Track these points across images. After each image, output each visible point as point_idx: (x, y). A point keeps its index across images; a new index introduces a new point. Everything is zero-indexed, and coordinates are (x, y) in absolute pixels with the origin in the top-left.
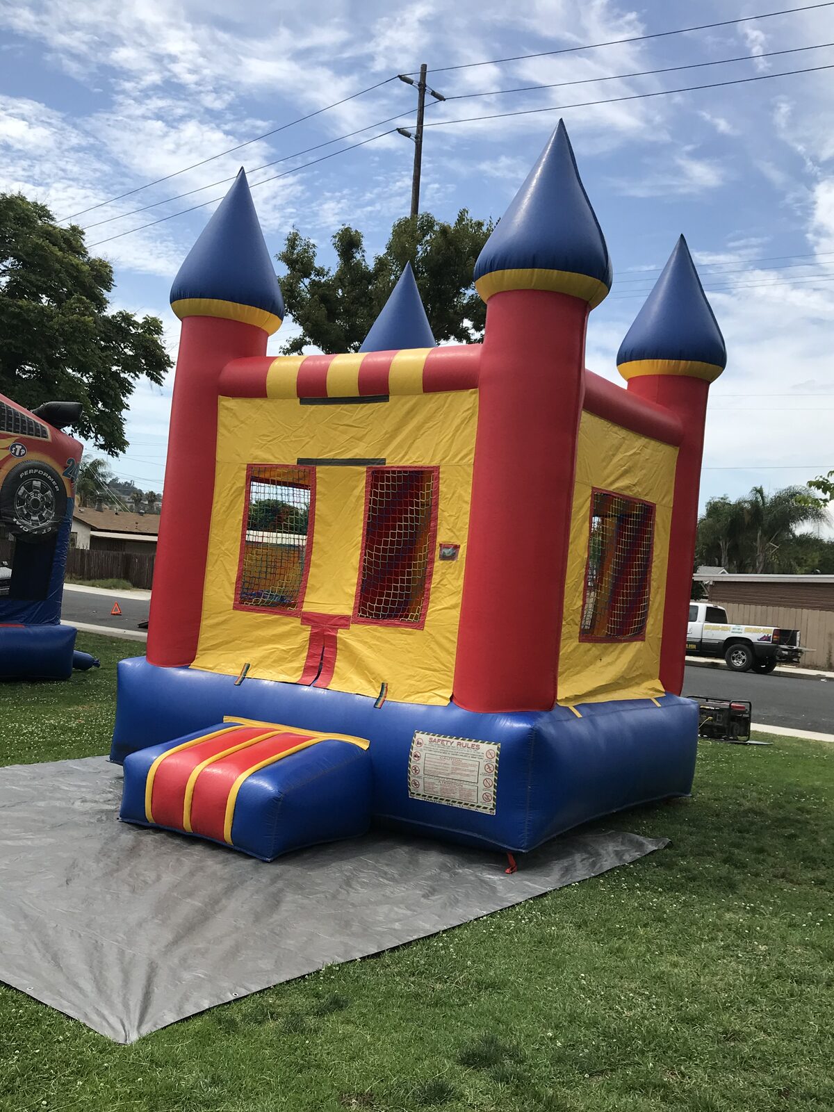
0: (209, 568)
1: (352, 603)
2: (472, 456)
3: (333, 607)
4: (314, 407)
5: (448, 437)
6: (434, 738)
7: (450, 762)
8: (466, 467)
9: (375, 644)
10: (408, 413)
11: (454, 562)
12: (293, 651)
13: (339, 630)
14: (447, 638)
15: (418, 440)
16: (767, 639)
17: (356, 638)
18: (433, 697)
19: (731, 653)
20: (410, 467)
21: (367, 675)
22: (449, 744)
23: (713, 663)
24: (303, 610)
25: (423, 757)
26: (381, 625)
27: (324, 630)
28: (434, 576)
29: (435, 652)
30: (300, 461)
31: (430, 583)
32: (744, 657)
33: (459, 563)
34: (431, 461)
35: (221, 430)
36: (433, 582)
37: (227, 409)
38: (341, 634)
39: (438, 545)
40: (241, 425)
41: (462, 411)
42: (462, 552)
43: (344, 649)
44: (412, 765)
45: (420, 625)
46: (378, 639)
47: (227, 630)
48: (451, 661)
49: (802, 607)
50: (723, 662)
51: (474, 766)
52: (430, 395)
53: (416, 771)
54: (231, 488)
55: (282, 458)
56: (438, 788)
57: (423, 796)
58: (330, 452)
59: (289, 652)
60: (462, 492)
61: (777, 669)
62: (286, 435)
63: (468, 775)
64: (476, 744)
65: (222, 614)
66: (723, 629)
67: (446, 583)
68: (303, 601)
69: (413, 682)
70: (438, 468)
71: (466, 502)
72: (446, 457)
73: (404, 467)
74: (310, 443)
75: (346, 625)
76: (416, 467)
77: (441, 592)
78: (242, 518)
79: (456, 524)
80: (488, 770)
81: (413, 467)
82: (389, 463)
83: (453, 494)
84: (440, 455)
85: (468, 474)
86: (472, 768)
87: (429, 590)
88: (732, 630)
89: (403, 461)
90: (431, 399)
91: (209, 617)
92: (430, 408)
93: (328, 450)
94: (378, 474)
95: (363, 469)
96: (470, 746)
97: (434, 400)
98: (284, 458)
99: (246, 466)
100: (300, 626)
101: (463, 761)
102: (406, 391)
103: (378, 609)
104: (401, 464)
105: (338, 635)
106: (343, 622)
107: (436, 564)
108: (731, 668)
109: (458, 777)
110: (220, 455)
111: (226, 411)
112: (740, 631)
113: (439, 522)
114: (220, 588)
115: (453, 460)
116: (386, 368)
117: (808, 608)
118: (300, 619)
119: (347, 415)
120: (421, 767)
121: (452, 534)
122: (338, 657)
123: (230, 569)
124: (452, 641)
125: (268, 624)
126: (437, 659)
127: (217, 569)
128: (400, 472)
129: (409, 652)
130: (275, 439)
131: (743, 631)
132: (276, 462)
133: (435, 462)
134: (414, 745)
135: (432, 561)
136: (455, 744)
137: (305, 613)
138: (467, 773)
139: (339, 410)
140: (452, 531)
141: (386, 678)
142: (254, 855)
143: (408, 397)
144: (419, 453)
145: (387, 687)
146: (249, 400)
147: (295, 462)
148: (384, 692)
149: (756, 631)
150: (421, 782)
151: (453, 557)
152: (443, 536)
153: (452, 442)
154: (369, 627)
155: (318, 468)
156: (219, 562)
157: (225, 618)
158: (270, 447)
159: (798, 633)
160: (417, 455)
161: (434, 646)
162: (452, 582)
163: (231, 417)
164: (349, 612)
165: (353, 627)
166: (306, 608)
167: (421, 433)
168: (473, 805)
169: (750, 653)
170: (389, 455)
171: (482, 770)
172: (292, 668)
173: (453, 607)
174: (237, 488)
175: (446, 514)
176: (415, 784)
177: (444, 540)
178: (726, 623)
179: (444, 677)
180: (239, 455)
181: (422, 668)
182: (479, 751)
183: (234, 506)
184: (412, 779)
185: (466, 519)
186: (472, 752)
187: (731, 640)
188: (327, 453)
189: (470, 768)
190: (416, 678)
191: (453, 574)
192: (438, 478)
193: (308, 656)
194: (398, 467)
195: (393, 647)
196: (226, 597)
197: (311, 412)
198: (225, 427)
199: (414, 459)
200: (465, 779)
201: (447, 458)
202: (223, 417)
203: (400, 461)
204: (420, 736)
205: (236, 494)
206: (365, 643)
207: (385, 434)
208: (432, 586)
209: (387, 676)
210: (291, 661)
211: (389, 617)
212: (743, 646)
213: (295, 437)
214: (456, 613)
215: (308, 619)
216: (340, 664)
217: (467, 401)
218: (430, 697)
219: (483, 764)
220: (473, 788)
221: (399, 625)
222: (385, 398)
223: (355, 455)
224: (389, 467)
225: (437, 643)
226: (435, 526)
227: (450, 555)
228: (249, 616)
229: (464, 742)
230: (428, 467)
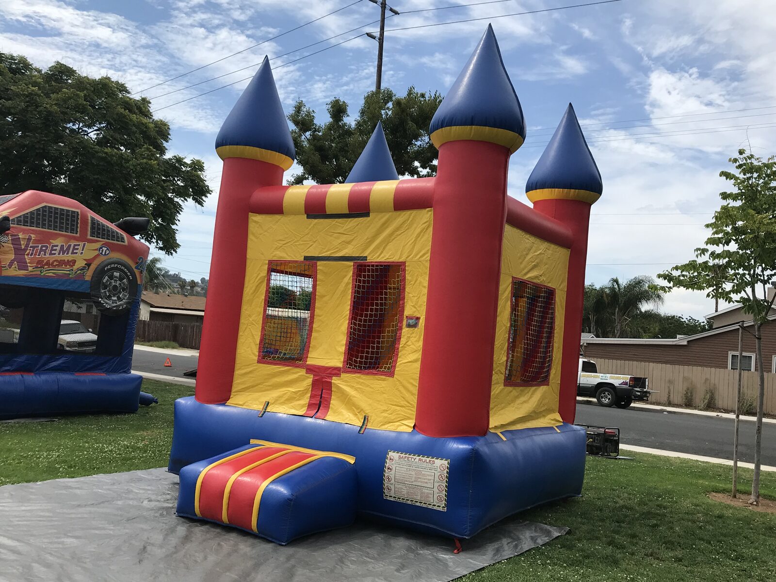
0: (240, 333)
1: (342, 359)
2: (429, 254)
3: (329, 361)
4: (316, 221)
5: (411, 241)
6: (402, 455)
7: (413, 473)
8: (424, 263)
9: (359, 388)
10: (383, 225)
11: (416, 329)
12: (301, 393)
13: (334, 378)
14: (412, 384)
15: (390, 244)
16: (626, 384)
17: (345, 383)
18: (401, 426)
19: (600, 394)
20: (384, 262)
21: (354, 410)
22: (413, 460)
23: (588, 400)
24: (307, 363)
25: (394, 469)
26: (363, 374)
27: (323, 378)
28: (402, 339)
29: (401, 393)
30: (306, 258)
31: (399, 344)
32: (609, 397)
33: (419, 330)
34: (400, 258)
35: (251, 237)
36: (401, 343)
38: (335, 380)
39: (405, 317)
40: (265, 233)
41: (421, 223)
42: (422, 322)
43: (337, 391)
44: (386, 475)
45: (392, 375)
46: (362, 384)
47: (253, 377)
48: (414, 400)
49: (649, 362)
50: (595, 400)
51: (431, 476)
52: (398, 213)
53: (389, 479)
54: (257, 277)
55: (293, 256)
56: (405, 492)
57: (394, 497)
58: (327, 251)
59: (297, 393)
60: (422, 280)
61: (632, 405)
62: (296, 240)
63: (426, 483)
64: (432, 460)
65: (250, 366)
66: (594, 377)
67: (410, 344)
68: (307, 357)
69: (386, 415)
70: (405, 263)
71: (425, 287)
72: (410, 255)
73: (380, 262)
74: (313, 246)
75: (339, 374)
76: (389, 262)
77: (406, 350)
78: (264, 298)
79: (418, 302)
80: (441, 479)
81: (387, 262)
82: (369, 259)
83: (416, 282)
84: (406, 254)
85: (426, 268)
86: (430, 478)
87: (398, 349)
88: (600, 378)
89: (380, 258)
90: (400, 215)
91: (240, 368)
92: (399, 221)
93: (325, 250)
94: (362, 267)
95: (351, 263)
96: (428, 461)
97: (401, 216)
98: (295, 256)
99: (268, 261)
100: (305, 374)
101: (423, 472)
102: (381, 210)
103: (361, 362)
104: (378, 260)
105: (333, 381)
106: (336, 372)
107: (403, 331)
108: (600, 404)
109: (420, 484)
110: (250, 254)
111: (254, 223)
112: (606, 378)
113: (406, 300)
114: (248, 348)
115: (415, 257)
116: (368, 194)
117: (653, 362)
118: (305, 370)
119: (340, 226)
120: (392, 477)
121: (415, 310)
122: (333, 397)
123: (255, 335)
124: (415, 385)
125: (281, 373)
126: (404, 398)
127: (246, 334)
128: (377, 266)
129: (384, 393)
130: (288, 243)
131: (608, 378)
132: (289, 259)
133: (403, 259)
134: (388, 461)
135: (401, 329)
136: (417, 460)
137: (308, 365)
138: (426, 481)
139: (334, 223)
140: (415, 307)
141: (367, 412)
142: (273, 540)
143: (384, 214)
144: (391, 252)
145: (368, 419)
146: (269, 216)
147: (302, 259)
148: (366, 422)
149: (617, 378)
150: (392, 487)
151: (415, 326)
152: (408, 311)
153: (414, 245)
154: (354, 375)
155: (319, 263)
156: (248, 329)
157: (251, 369)
158: (285, 248)
159: (647, 379)
160: (389, 254)
161: (401, 388)
162: (414, 343)
163: (258, 227)
164: (340, 365)
165: (343, 375)
166: (310, 362)
167: (393, 238)
168: (430, 504)
169: (614, 395)
170: (369, 254)
171: (437, 479)
172: (300, 404)
173: (415, 361)
174: (261, 277)
175: (411, 295)
176: (388, 489)
177: (409, 313)
178: (597, 373)
179: (409, 411)
180: (262, 254)
181: (393, 405)
182: (434, 465)
183: (258, 290)
184: (386, 485)
185: (425, 299)
186: (430, 465)
187: (600, 385)
188: (324, 252)
189: (428, 477)
190: (388, 412)
191: (415, 337)
192: (404, 270)
193: (310, 397)
194: (376, 262)
195: (372, 390)
196: (252, 354)
197: (315, 225)
198: (253, 234)
199: (387, 257)
200: (425, 485)
201: (410, 257)
202: (252, 227)
203: (378, 258)
204: (391, 454)
205: (259, 281)
206: (352, 387)
207: (367, 240)
208: (400, 346)
209: (368, 410)
210: (299, 400)
211: (369, 368)
212: (608, 389)
213: (303, 241)
214: (418, 365)
215: (311, 369)
216: (334, 402)
217: (426, 216)
218: (398, 426)
219: (437, 474)
220: (430, 492)
221: (376, 374)
222: (367, 214)
223: (346, 254)
224: (369, 262)
225: (404, 386)
226: (404, 304)
227: (413, 324)
228: (268, 368)
229: (423, 459)
230: (398, 262)
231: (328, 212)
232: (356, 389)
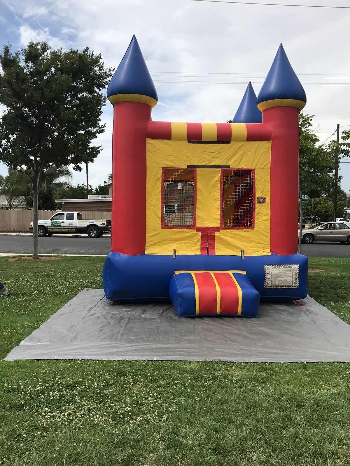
0: (147, 212)
1: (219, 222)
2: (270, 164)
3: (210, 224)
4: (194, 144)
5: (258, 158)
6: (273, 266)
7: (282, 273)
8: (267, 169)
9: (233, 237)
10: (239, 148)
11: (264, 204)
12: (194, 243)
13: (215, 233)
14: (265, 231)
15: (243, 159)
16: (104, 224)
17: (223, 235)
18: (263, 253)
19: (90, 231)
20: (241, 169)
21: (232, 248)
22: (280, 267)
25: (271, 273)
26: (235, 229)
27: (208, 233)
28: (256, 210)
29: (260, 237)
30: (189, 166)
31: (255, 212)
32: (95, 232)
33: (267, 204)
34: (251, 167)
35: (148, 153)
36: (256, 212)
37: (150, 144)
38: (216, 234)
39: (256, 198)
40: (158, 151)
41: (263, 149)
42: (268, 199)
43: (218, 239)
44: (266, 277)
45: (253, 228)
46: (234, 234)
47: (159, 237)
48: (269, 240)
49: (104, 211)
51: (291, 273)
52: (249, 142)
53: (268, 278)
54: (155, 178)
55: (179, 165)
56: (277, 283)
57: (271, 287)
59: (192, 243)
60: (265, 178)
61: (103, 235)
62: (180, 155)
63: (289, 277)
64: (290, 266)
65: (156, 231)
66: (86, 222)
67: (262, 212)
68: (195, 223)
69: (253, 248)
70: (254, 169)
71: (268, 182)
73: (239, 169)
74: (193, 159)
76: (244, 169)
77: (259, 215)
78: (161, 190)
79: (264, 190)
80: (296, 274)
81: (243, 169)
82: (231, 167)
83: (261, 179)
84: (255, 165)
85: (268, 172)
86: (291, 274)
87: (255, 215)
88: (89, 222)
89: (238, 166)
91: (149, 232)
92: (249, 147)
93: (202, 162)
94: (226, 172)
95: (220, 169)
96: (288, 267)
97: (250, 144)
98: (181, 165)
99: (162, 168)
100: (195, 232)
101: (287, 272)
102: (238, 140)
104: (237, 168)
105: (215, 234)
106: (217, 229)
107: (256, 205)
108: (90, 237)
109: (286, 278)
110: (148, 164)
111: (149, 145)
112: (93, 222)
113: (256, 189)
114: (153, 220)
115: (261, 166)
117: (106, 211)
118: (195, 230)
119: (211, 148)
120: (270, 277)
121: (262, 194)
122: (215, 243)
123: (157, 212)
124: (268, 232)
126: (261, 239)
127: (150, 212)
128: (236, 171)
129: (249, 238)
130: (175, 157)
131: (94, 222)
132: (177, 167)
133: (253, 167)
134: (266, 270)
135: (255, 204)
136: (282, 267)
137: (197, 227)
139: (206, 146)
140: (262, 193)
141: (242, 248)
142: (250, 316)
143: (239, 142)
144: (245, 164)
145: (243, 251)
146: (161, 140)
147: (186, 167)
148: (243, 253)
149: (99, 222)
150: (270, 282)
151: (264, 202)
152: (258, 194)
153: (260, 160)
154: (229, 230)
155: (197, 169)
156: (151, 209)
157: (158, 232)
158: (173, 160)
160: (244, 164)
161: (260, 235)
162: (264, 211)
163: (152, 147)
164: (219, 226)
165: (221, 231)
166: (197, 225)
167: (245, 156)
168: (290, 287)
169: (97, 229)
170: (231, 164)
171: (294, 274)
172: (195, 249)
173: (267, 220)
174: (157, 178)
175: (258, 186)
176: (268, 283)
177: (259, 196)
178: (82, 219)
179: (265, 245)
180: (158, 164)
181: (256, 243)
182: (292, 268)
183: (156, 186)
184: (266, 282)
185: (269, 188)
186: (289, 269)
187: (89, 226)
189: (289, 274)
191: (264, 208)
192: (254, 173)
193: (201, 244)
194: (236, 169)
195: (242, 237)
196: (156, 223)
197: (194, 147)
198: (150, 151)
199: (243, 166)
200: (288, 278)
201: (258, 166)
203: (237, 166)
204: (266, 267)
205: (156, 180)
206: (229, 236)
207: (229, 156)
208: (256, 213)
209: (242, 247)
210: (194, 247)
212: (94, 228)
213: (186, 156)
214: (269, 222)
215: (199, 229)
216: (217, 245)
217: (266, 146)
218: (262, 253)
219: (294, 272)
220: (291, 281)
221: (243, 229)
222: (229, 142)
223: (216, 164)
224: (231, 169)
225: (261, 233)
226: (255, 191)
227: (262, 201)
228: (170, 231)
229: (286, 266)
230: (250, 169)
231: (203, 140)
232: (231, 237)
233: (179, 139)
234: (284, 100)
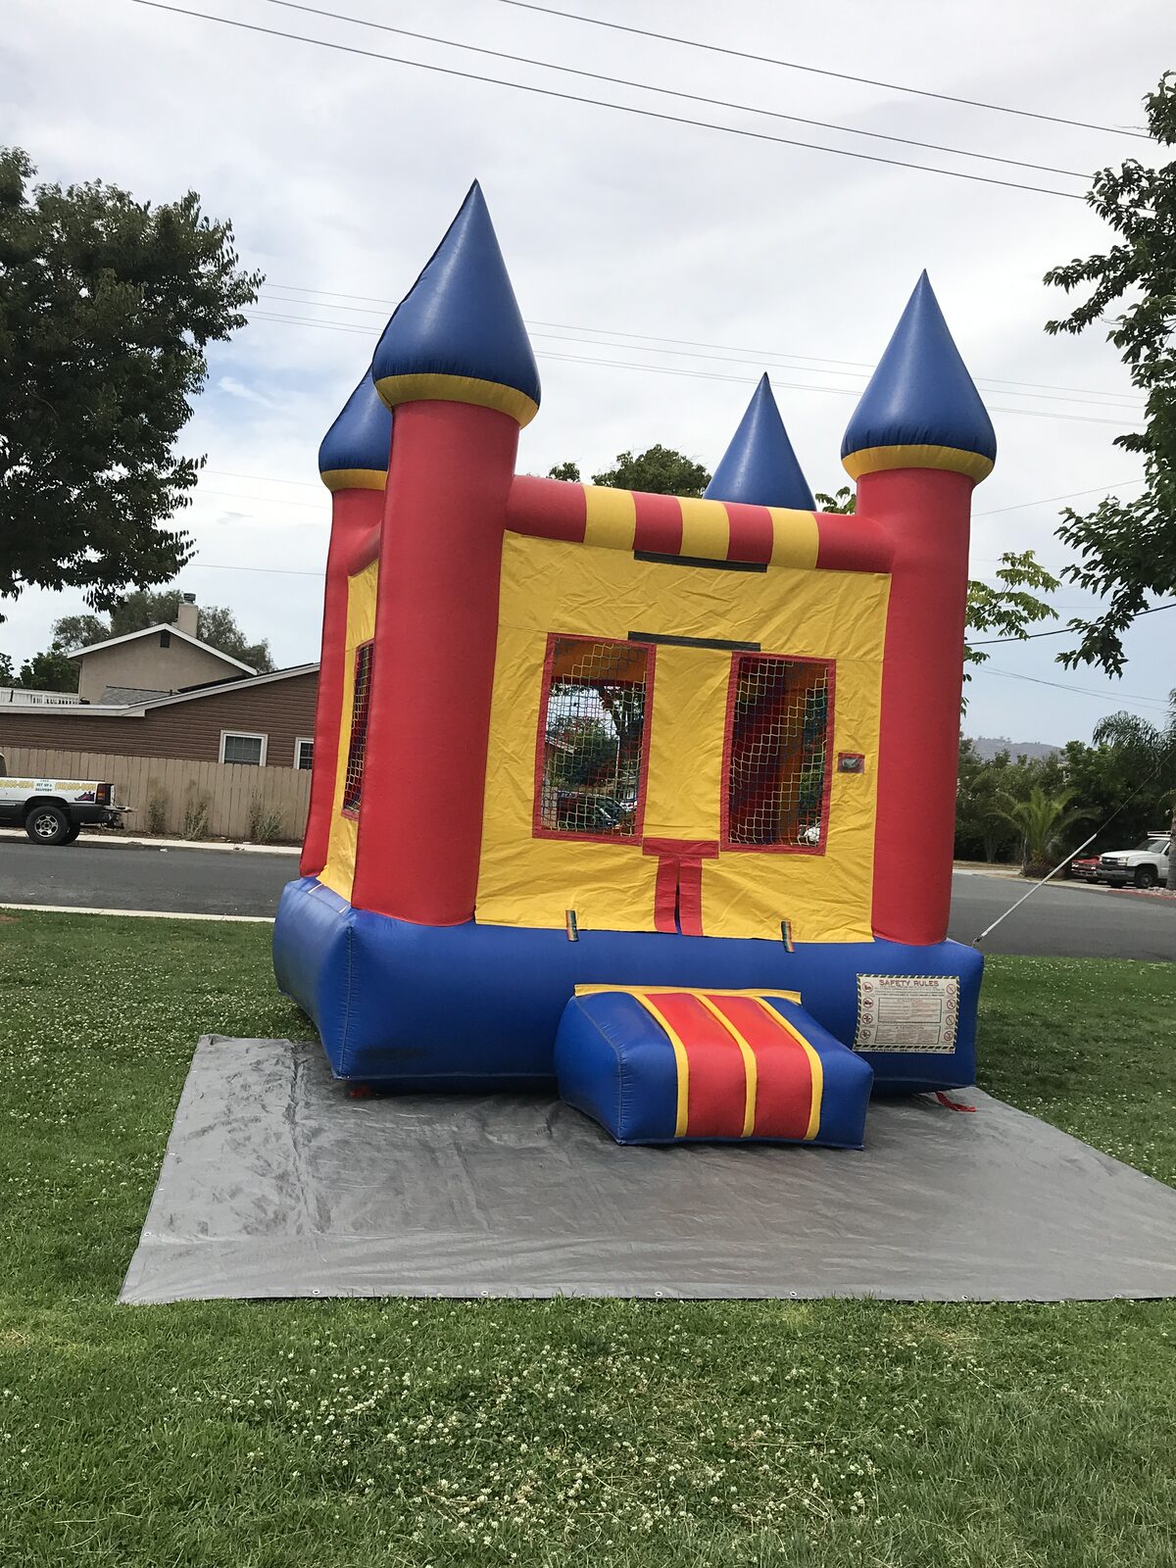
0: (489, 779)
1: (717, 825)
2: (882, 650)
3: (689, 830)
4: (655, 565)
5: (849, 625)
6: (885, 980)
7: (909, 1004)
8: (871, 664)
9: (758, 876)
10: (792, 589)
11: (859, 775)
12: (636, 890)
13: (703, 860)
14: (859, 864)
15: (802, 625)
16: (90, 797)
17: (732, 868)
18: (849, 933)
19: (35, 819)
20: (796, 657)
21: (755, 915)
22: (905, 984)
24: (644, 835)
25: (876, 1002)
26: (765, 852)
27: (680, 861)
28: (832, 792)
29: (841, 881)
30: (633, 636)
31: (828, 799)
32: (54, 824)
33: (866, 777)
34: (825, 653)
35: (505, 580)
36: (832, 798)
37: (515, 550)
38: (707, 864)
39: (835, 754)
40: (537, 577)
41: (865, 598)
42: (871, 761)
43: (712, 882)
44: (862, 1013)
45: (821, 851)
46: (762, 869)
47: (523, 866)
48: (867, 891)
51: (936, 1004)
52: (823, 572)
53: (867, 1019)
54: (521, 665)
55: (603, 629)
56: (894, 1034)
57: (873, 1046)
58: (676, 627)
59: (627, 892)
60: (867, 693)
62: (609, 597)
63: (930, 1016)
64: (934, 980)
65: (514, 845)
66: (22, 785)
67: (849, 799)
68: (643, 824)
69: (819, 918)
70: (833, 662)
71: (874, 706)
72: (843, 650)
73: (787, 656)
74: (648, 612)
75: (714, 854)
76: (803, 658)
77: (842, 810)
78: (538, 708)
79: (859, 730)
80: (950, 1007)
81: (800, 658)
82: (765, 649)
83: (854, 695)
84: (836, 646)
85: (875, 674)
86: (936, 1008)
87: (828, 808)
88: (36, 787)
89: (786, 648)
90: (823, 576)
91: (490, 850)
92: (821, 588)
93: (673, 624)
94: (748, 662)
95: (728, 654)
96: (927, 983)
97: (825, 580)
98: (608, 629)
99: (547, 635)
100: (641, 856)
101: (924, 1001)
102: (793, 562)
103: (750, 832)
104: (783, 652)
105: (703, 866)
106: (709, 849)
107: (834, 777)
108: (34, 839)
109: (920, 1019)
110: (504, 616)
111: (511, 553)
112: (48, 787)
113: (835, 726)
114: (506, 808)
115: (854, 654)
116: (767, 527)
118: (641, 848)
119: (703, 581)
120: (874, 1015)
121: (854, 742)
122: (703, 894)
123: (521, 781)
124: (865, 867)
125: (573, 858)
126: (845, 888)
127: (500, 780)
128: (780, 662)
129: (808, 883)
130: (592, 601)
131: (53, 788)
132: (595, 634)
133: (830, 654)
134: (862, 991)
135: (829, 774)
136: (912, 984)
137: (646, 839)
138: (930, 1013)
139: (692, 574)
140: (854, 739)
141: (786, 915)
143: (794, 570)
144: (806, 641)
145: (790, 927)
146: (550, 542)
147: (625, 636)
148: (787, 933)
149: (71, 787)
150: (873, 1031)
151: (857, 769)
152: (841, 743)
153: (852, 632)
154: (748, 854)
155: (660, 648)
156: (501, 771)
157: (520, 849)
158: (586, 612)
160: (804, 643)
161: (839, 873)
162: (857, 798)
163: (521, 562)
164: (717, 837)
165: (723, 855)
166: (648, 833)
167: (808, 615)
168: (931, 1047)
169: (64, 819)
170: (765, 639)
171: (945, 1008)
172: (637, 912)
173: (864, 827)
174: (531, 666)
175: (844, 717)
176: (865, 1035)
177: (845, 748)
179: (857, 909)
180: (535, 619)
181: (827, 901)
182: (938, 987)
183: (522, 692)
184: (861, 1030)
185: (876, 725)
186: (932, 989)
187: (35, 802)
188: (672, 628)
189: (932, 1007)
190: (821, 913)
191: (857, 788)
192: (833, 674)
193: (657, 896)
194: (779, 656)
195: (785, 878)
196: (518, 820)
197: (652, 572)
198: (512, 576)
199: (801, 648)
200: (928, 1019)
201: (845, 652)
202: (508, 559)
203: (782, 648)
204: (863, 980)
205: (526, 674)
206: (745, 875)
207: (759, 613)
208: (832, 803)
209: (786, 913)
210: (632, 903)
211: (768, 842)
212: (53, 809)
213: (625, 602)
214: (870, 834)
215: (652, 847)
216: (708, 902)
217: (875, 589)
218: (847, 933)
219: (945, 1000)
220: (934, 1028)
221: (789, 852)
222: (763, 568)
223: (717, 636)
224: (765, 655)
225: (844, 869)
226: (832, 731)
227: (852, 764)
228: (558, 847)
229: (922, 980)
230: (821, 660)
231: (684, 552)
232: (753, 878)
233: (609, 542)
234: (939, 451)
